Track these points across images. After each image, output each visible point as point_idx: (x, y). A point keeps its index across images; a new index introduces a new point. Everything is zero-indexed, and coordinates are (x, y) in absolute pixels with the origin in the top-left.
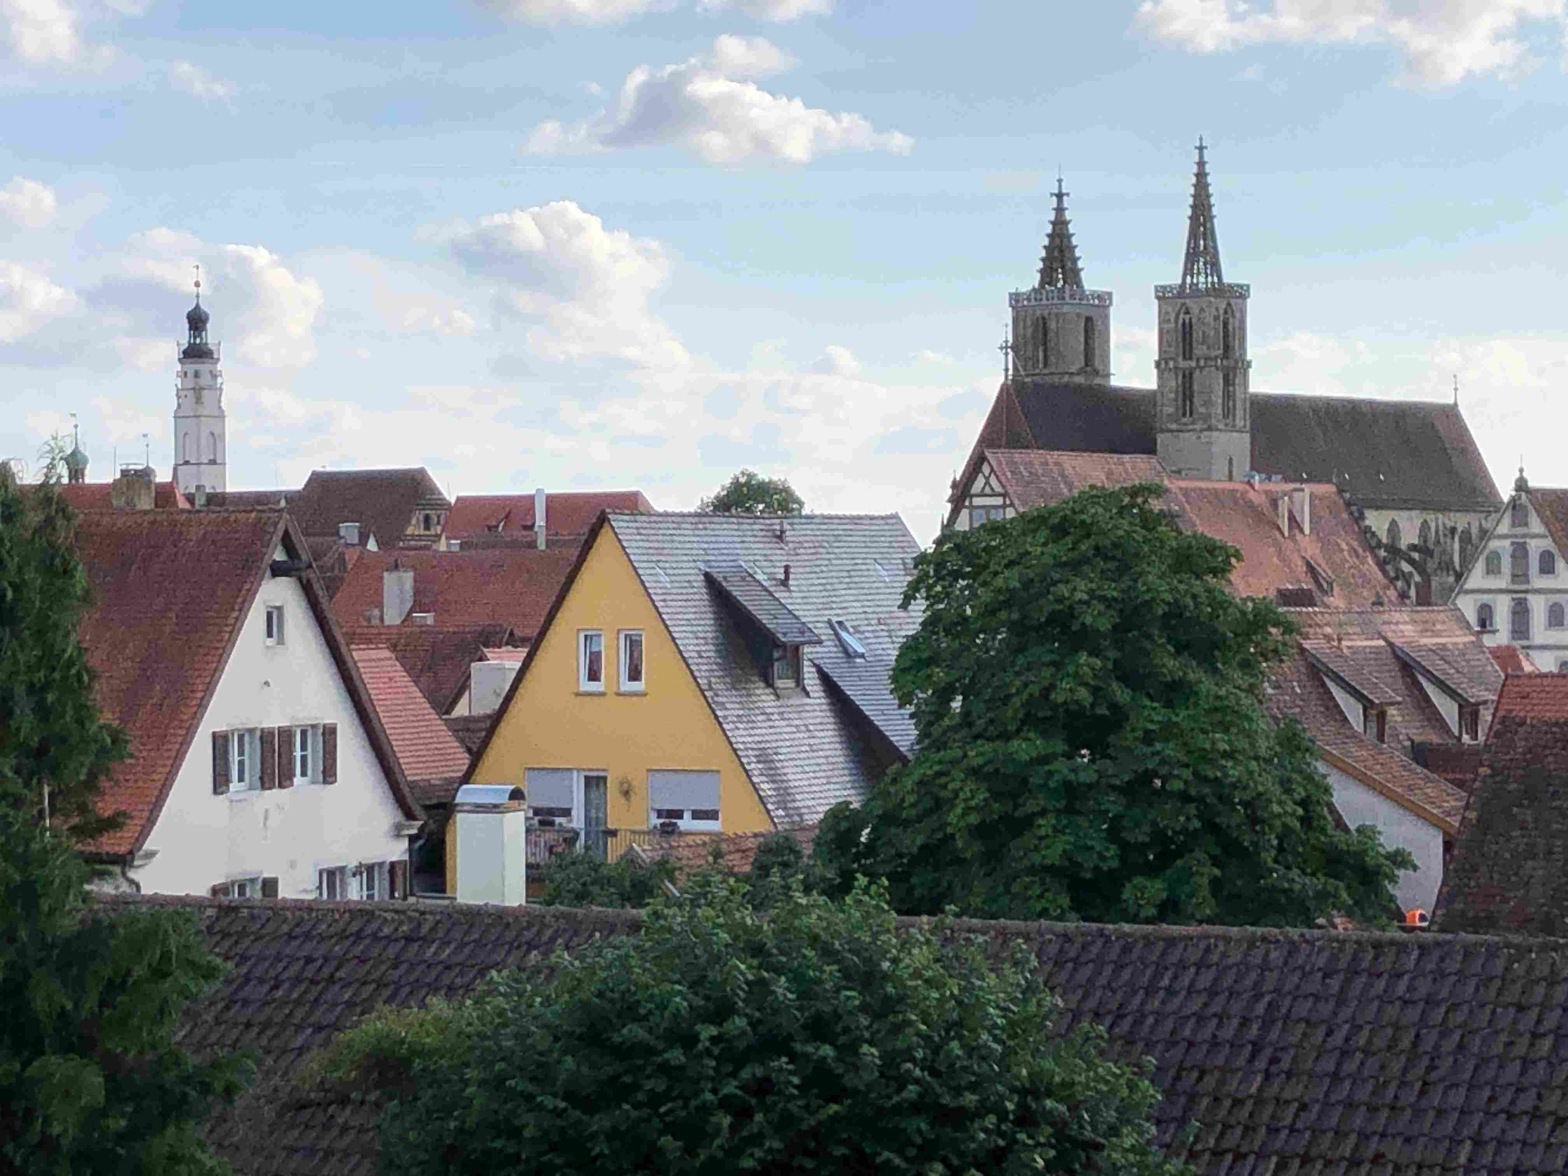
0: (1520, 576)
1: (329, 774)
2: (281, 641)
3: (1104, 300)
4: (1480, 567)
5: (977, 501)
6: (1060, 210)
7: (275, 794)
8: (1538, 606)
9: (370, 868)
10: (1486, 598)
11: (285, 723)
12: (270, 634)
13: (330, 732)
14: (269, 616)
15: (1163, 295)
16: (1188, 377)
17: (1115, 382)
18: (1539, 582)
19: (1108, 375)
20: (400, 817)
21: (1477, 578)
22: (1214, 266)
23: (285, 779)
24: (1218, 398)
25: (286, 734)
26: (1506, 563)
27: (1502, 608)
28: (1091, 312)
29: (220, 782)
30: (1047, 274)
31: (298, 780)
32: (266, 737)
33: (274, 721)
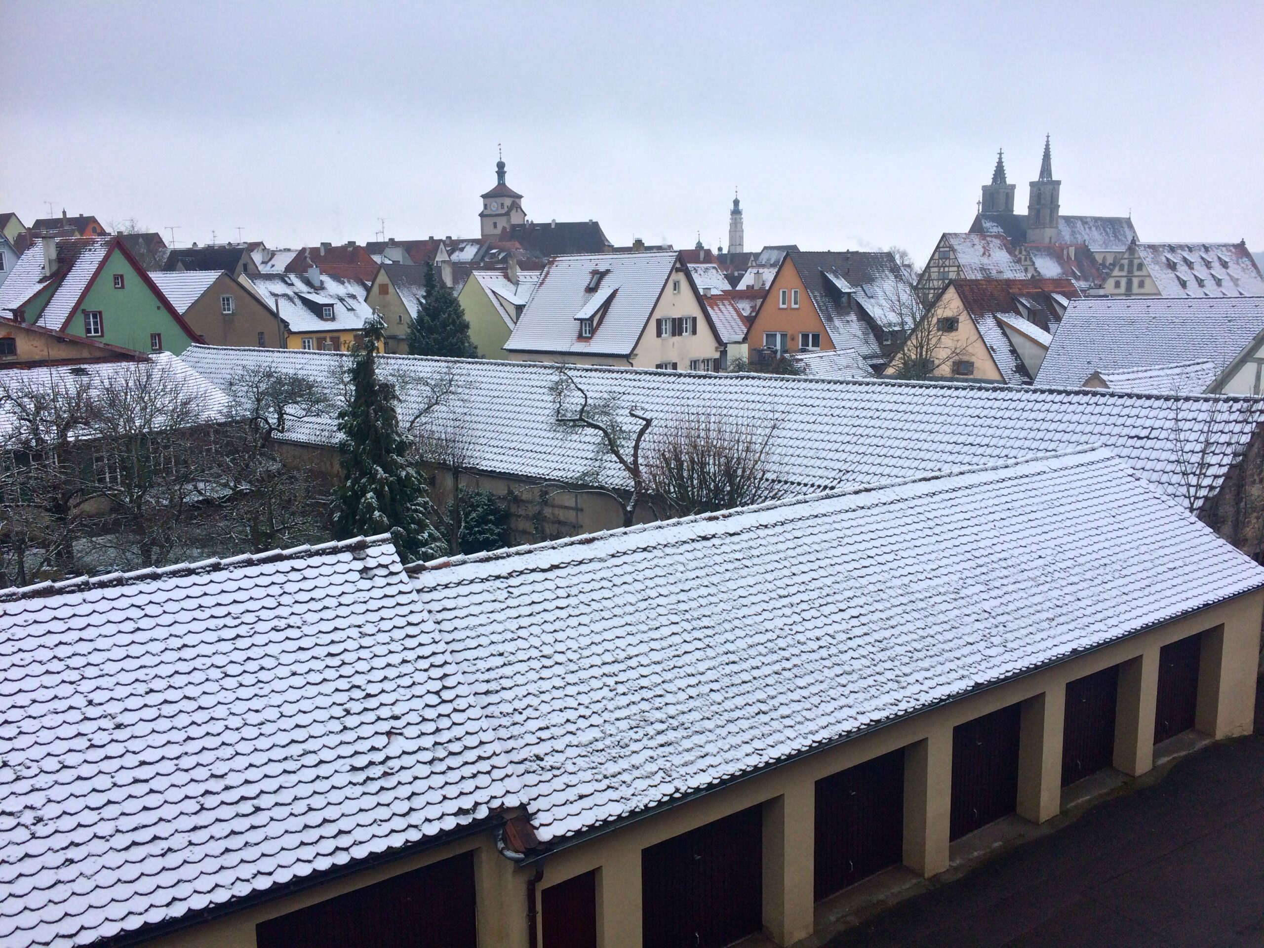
0: (1130, 271)
1: (694, 332)
2: (679, 292)
3: (1013, 187)
4: (1117, 268)
5: (942, 250)
6: (1000, 158)
7: (677, 338)
8: (1135, 281)
9: (708, 360)
10: (1117, 279)
11: (680, 316)
12: (675, 290)
13: (694, 319)
14: (675, 284)
15: (1032, 184)
16: (1038, 212)
17: (1015, 213)
18: (1136, 273)
19: (1013, 211)
20: (717, 345)
21: (1116, 272)
22: (1050, 175)
23: (680, 334)
24: (1048, 218)
25: (680, 320)
26: (1126, 267)
27: (1123, 282)
28: (1009, 191)
29: (659, 334)
30: (995, 179)
31: (684, 334)
32: (674, 320)
33: (676, 315)
